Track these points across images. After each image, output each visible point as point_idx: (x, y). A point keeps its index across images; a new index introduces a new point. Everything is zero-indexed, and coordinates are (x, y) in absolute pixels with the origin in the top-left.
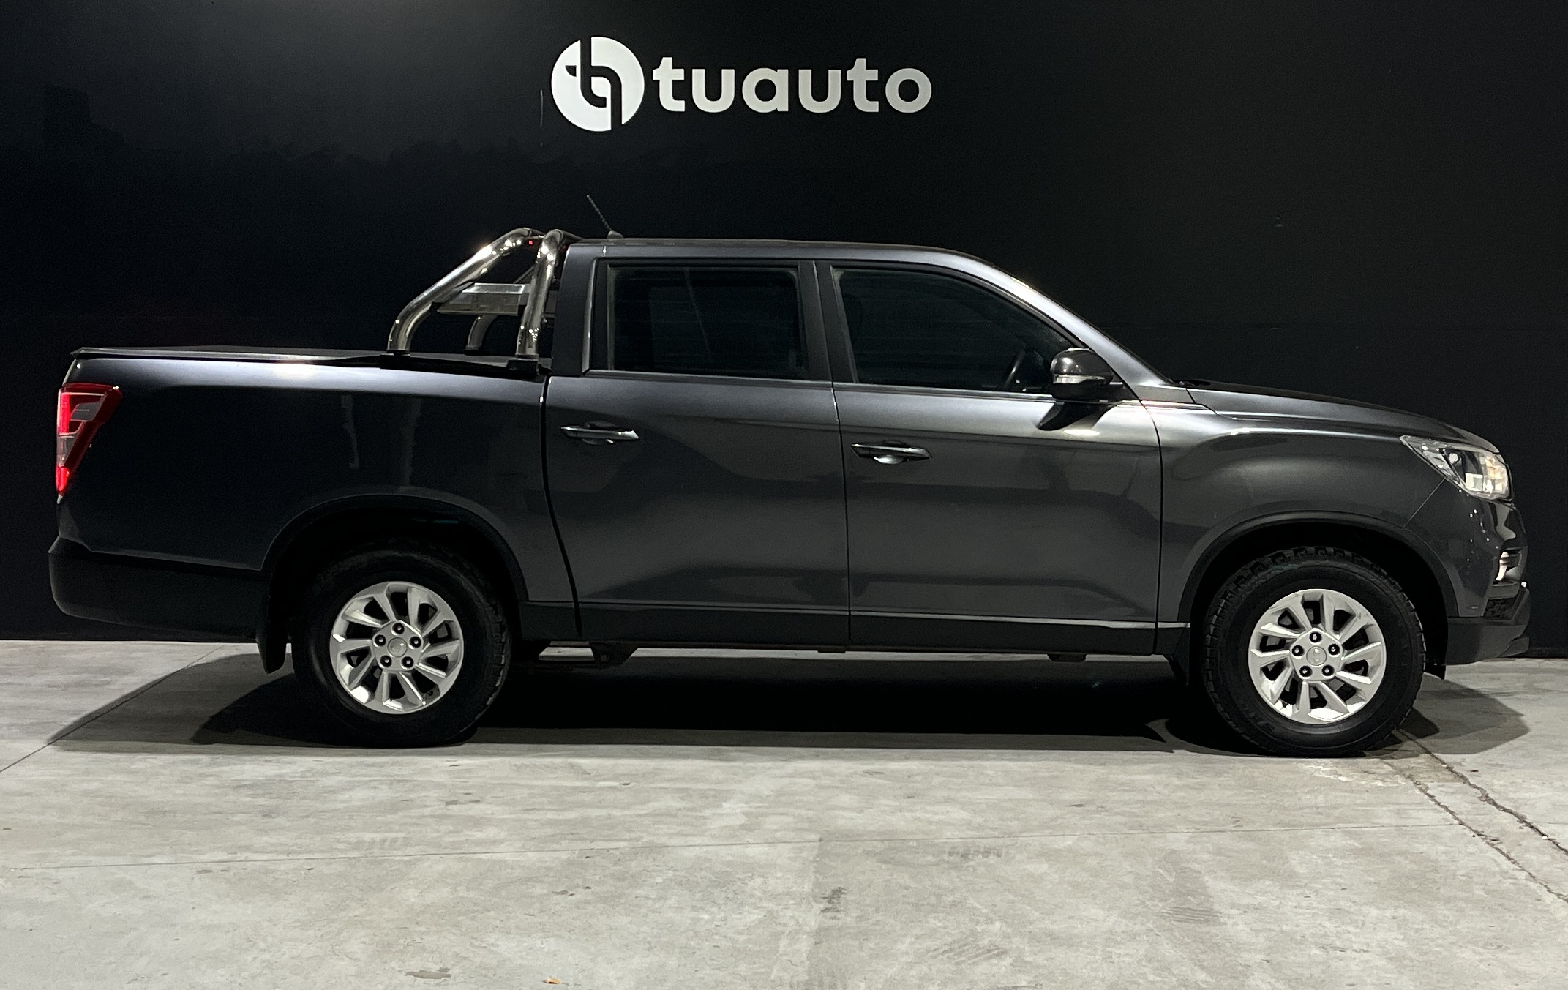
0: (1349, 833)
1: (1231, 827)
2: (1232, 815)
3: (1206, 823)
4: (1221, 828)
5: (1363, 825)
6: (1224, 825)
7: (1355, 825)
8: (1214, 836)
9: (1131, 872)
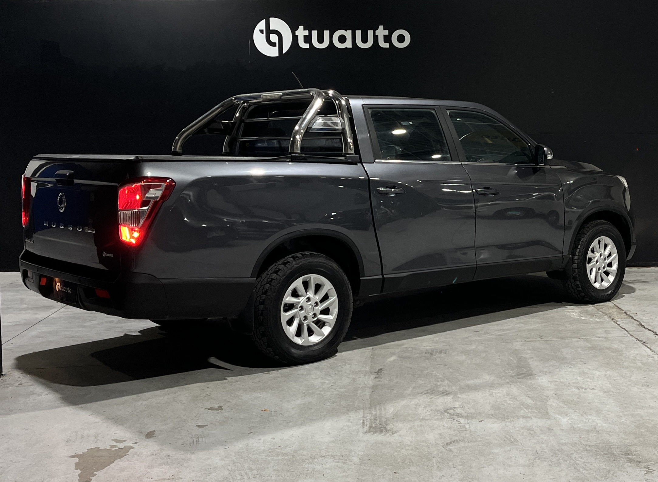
0: (586, 341)
1: (539, 339)
2: (539, 334)
3: (528, 338)
4: (535, 340)
5: (592, 337)
6: (536, 338)
7: (588, 337)
8: (532, 343)
9: (499, 359)
